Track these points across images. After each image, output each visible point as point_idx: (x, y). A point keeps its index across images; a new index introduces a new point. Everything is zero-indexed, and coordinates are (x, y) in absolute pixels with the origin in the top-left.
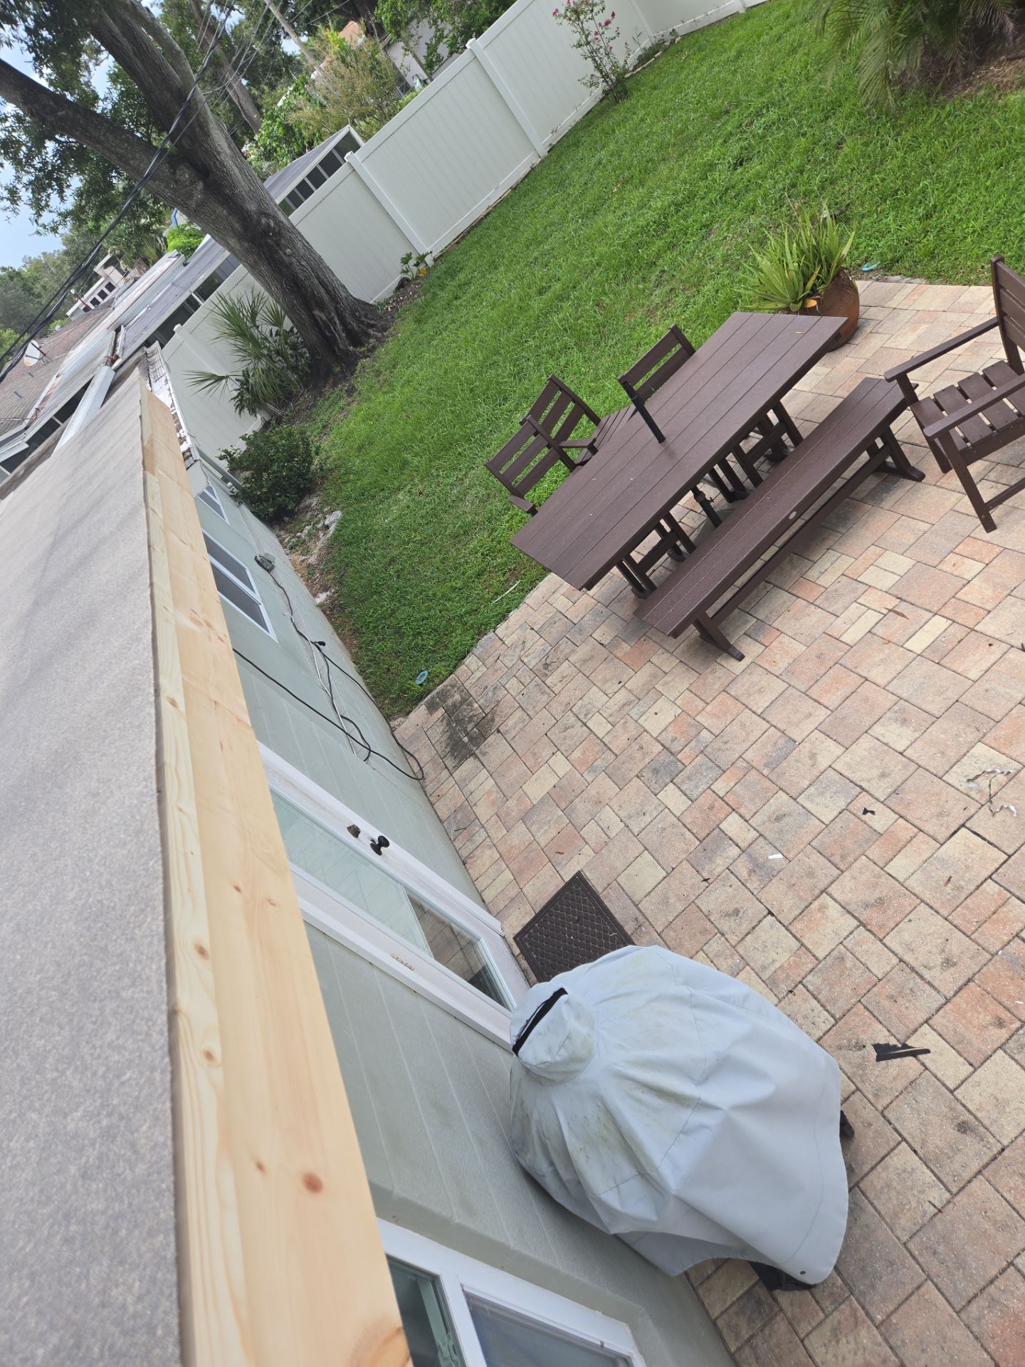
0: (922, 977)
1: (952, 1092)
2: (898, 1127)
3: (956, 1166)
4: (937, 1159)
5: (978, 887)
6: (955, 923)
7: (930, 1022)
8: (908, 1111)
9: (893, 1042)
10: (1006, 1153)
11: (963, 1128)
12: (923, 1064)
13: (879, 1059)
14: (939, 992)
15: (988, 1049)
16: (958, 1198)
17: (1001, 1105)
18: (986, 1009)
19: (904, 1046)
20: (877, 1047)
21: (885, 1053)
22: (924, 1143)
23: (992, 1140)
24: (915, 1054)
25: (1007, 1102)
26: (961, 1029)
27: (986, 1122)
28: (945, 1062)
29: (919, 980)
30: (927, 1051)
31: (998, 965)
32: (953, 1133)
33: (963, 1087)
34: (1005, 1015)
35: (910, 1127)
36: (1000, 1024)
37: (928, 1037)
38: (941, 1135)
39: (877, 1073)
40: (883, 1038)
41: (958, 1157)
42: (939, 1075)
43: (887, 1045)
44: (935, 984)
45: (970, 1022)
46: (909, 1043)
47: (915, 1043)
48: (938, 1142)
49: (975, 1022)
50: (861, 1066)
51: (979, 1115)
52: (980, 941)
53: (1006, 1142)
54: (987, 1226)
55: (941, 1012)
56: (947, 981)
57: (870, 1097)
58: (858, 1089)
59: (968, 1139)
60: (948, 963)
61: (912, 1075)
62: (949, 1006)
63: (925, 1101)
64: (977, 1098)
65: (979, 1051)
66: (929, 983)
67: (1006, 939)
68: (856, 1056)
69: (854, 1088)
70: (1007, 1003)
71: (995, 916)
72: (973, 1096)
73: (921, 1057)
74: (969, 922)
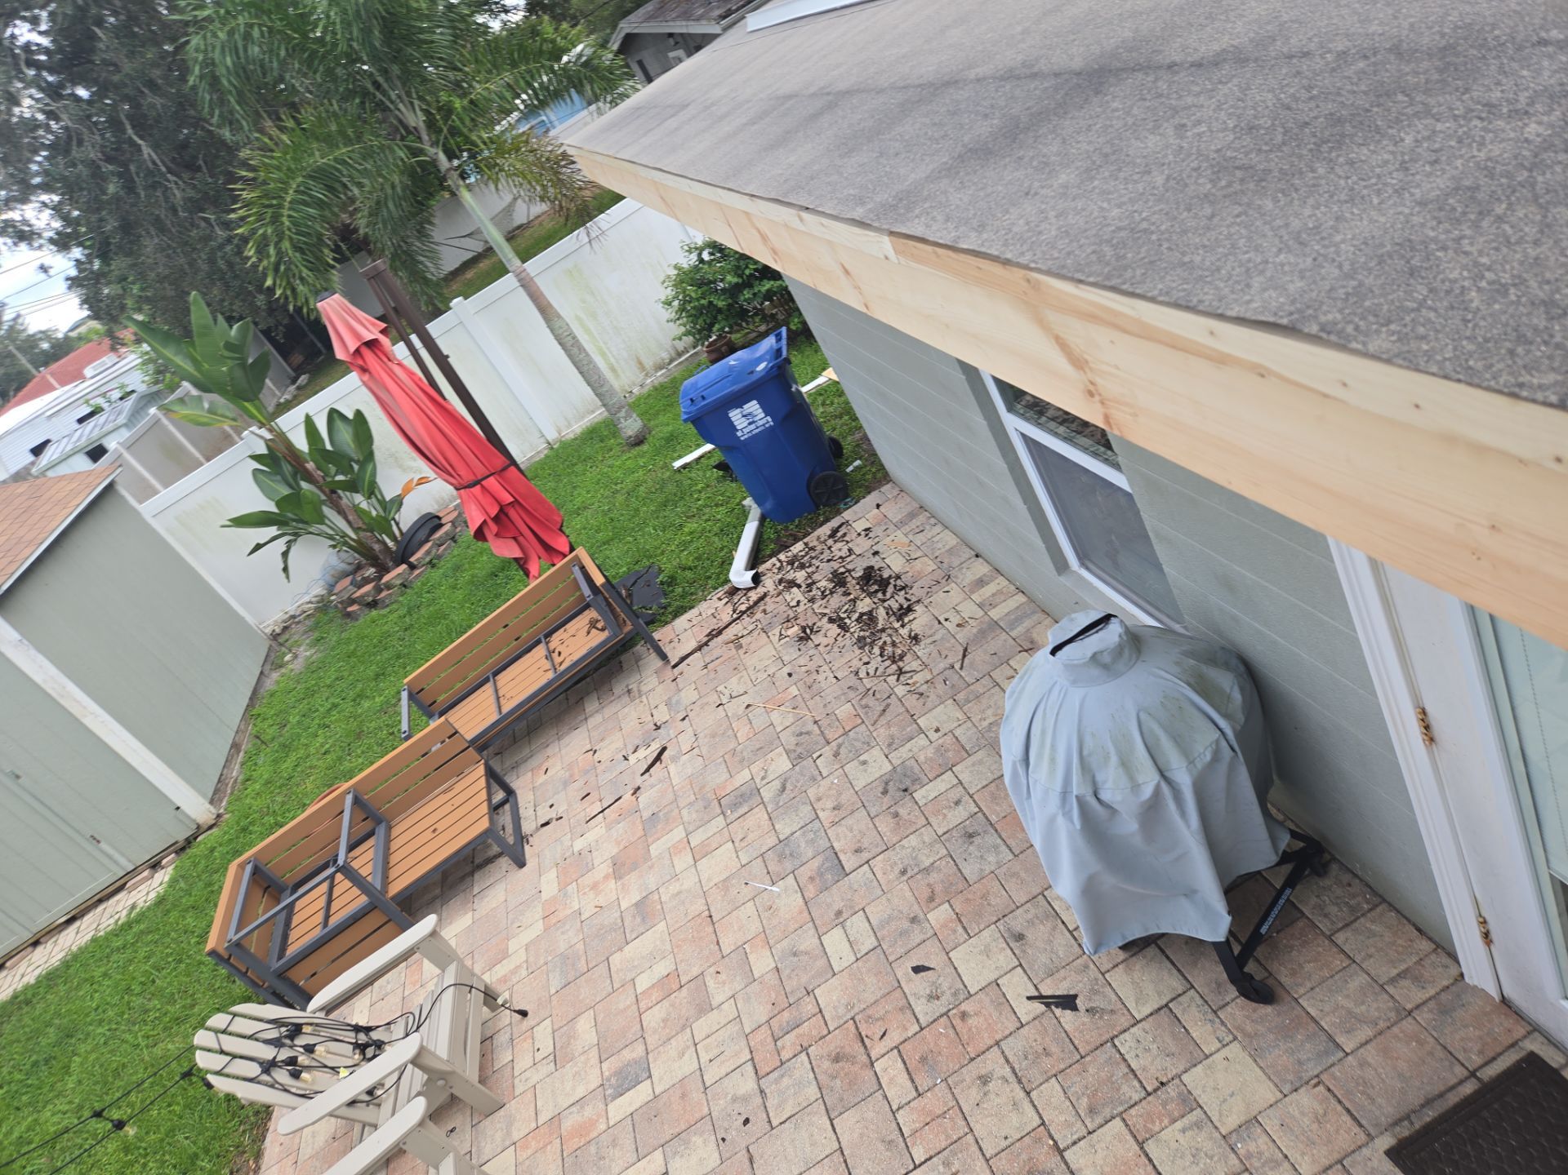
0: (1013, 1070)
1: (1021, 965)
2: (1073, 941)
3: (1033, 911)
4: (1048, 916)
5: (930, 1158)
6: (964, 1123)
7: (1019, 1025)
8: (1060, 953)
9: (1058, 1012)
10: (995, 919)
11: (1020, 937)
12: (1037, 989)
13: (1075, 997)
14: (1003, 1052)
15: (981, 995)
16: (1039, 891)
17: (987, 952)
18: (970, 1029)
19: (1048, 1005)
20: (1074, 1008)
21: (1068, 1002)
22: (1054, 928)
23: (1001, 928)
24: (1040, 998)
25: (981, 953)
26: (995, 1015)
27: (1002, 940)
28: (1017, 987)
29: (1017, 1067)
30: (1029, 998)
31: (945, 1068)
32: (1029, 935)
33: (1010, 967)
34: (957, 1022)
35: (1062, 939)
36: (964, 1016)
37: (1024, 1011)
38: (1038, 935)
39: (1080, 985)
40: (1066, 1016)
41: (1030, 916)
42: (1026, 978)
43: (1064, 1008)
44: (1002, 1060)
45: (986, 1020)
46: (1043, 1008)
47: (1039, 1007)
48: (1041, 927)
49: (981, 1020)
50: (1096, 992)
51: (1005, 945)
52: (950, 1096)
53: (993, 926)
54: (1023, 874)
55: (1007, 1032)
56: (993, 1063)
57: (1092, 966)
58: (1103, 974)
59: (1018, 929)
60: (984, 1080)
61: (1048, 981)
62: (998, 1037)
63: (1043, 959)
64: (1001, 958)
65: (987, 994)
66: (1007, 1061)
67: (929, 1094)
68: (1098, 1002)
69: (1107, 976)
70: (951, 1031)
71: (928, 1120)
72: (1005, 959)
73: (1036, 994)
74: (951, 1119)
